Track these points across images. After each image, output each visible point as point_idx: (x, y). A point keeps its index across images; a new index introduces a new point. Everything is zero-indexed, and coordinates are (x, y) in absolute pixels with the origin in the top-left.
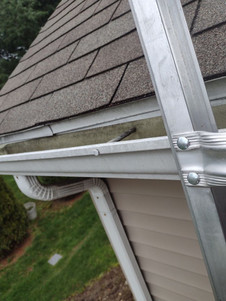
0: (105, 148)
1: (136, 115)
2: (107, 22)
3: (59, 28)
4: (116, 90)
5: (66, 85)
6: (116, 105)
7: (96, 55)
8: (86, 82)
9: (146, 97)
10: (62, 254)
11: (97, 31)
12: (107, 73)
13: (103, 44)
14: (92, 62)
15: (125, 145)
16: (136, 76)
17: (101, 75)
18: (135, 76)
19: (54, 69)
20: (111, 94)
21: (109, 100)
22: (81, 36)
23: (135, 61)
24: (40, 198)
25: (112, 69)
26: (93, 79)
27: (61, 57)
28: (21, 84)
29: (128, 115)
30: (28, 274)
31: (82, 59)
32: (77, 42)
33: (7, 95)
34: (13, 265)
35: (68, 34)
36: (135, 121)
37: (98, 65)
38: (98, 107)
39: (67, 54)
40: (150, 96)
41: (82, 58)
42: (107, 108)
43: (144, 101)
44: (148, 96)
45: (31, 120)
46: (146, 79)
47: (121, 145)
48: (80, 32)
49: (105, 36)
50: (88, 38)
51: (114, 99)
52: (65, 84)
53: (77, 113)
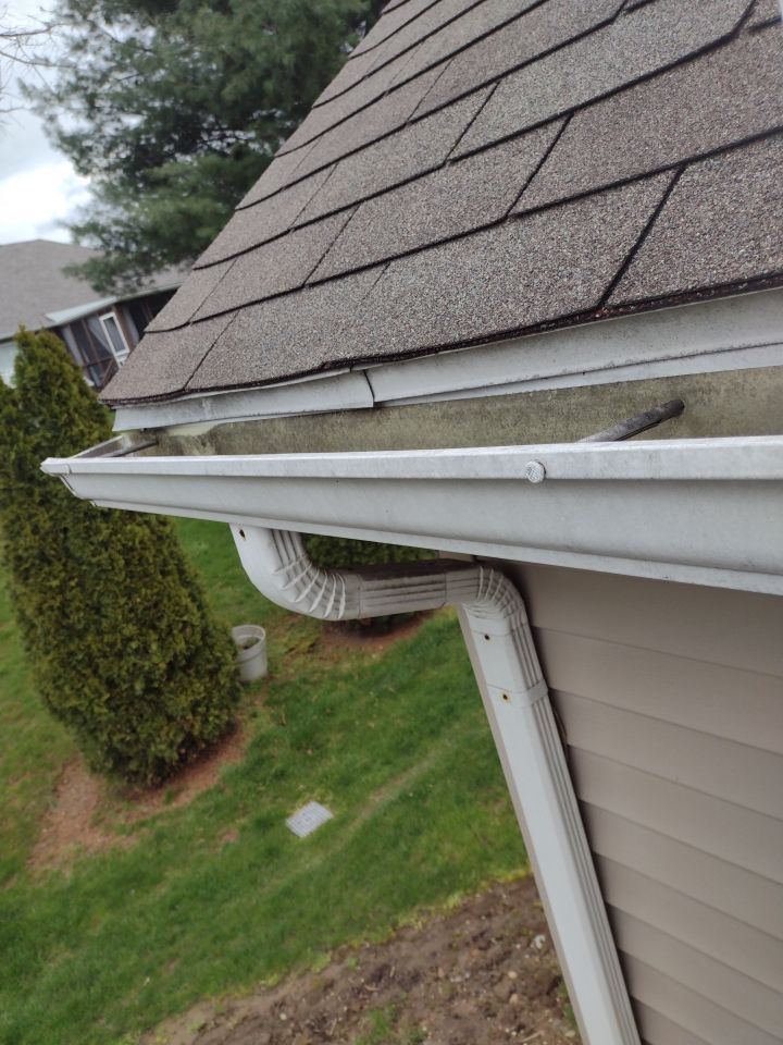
0: (571, 460)
1: (690, 356)
2: (607, 16)
3: (423, 40)
4: (628, 260)
5: (436, 238)
6: (622, 314)
7: (558, 137)
8: (511, 228)
9: (746, 290)
10: (333, 805)
11: (566, 49)
12: (593, 201)
13: (586, 98)
14: (538, 159)
15: (652, 455)
16: (710, 214)
17: (570, 206)
18: (705, 213)
19: (397, 182)
20: (608, 273)
21: (596, 294)
22: (503, 69)
23: (712, 161)
24: (304, 609)
25: (616, 186)
26: (539, 219)
27: (425, 144)
28: (280, 231)
29: (659, 355)
30: (220, 850)
31: (500, 151)
32: (487, 91)
33: (230, 263)
34: (179, 813)
35: (453, 63)
36: (684, 377)
37: (560, 172)
38: (551, 316)
39: (447, 131)
40: (763, 287)
41: (501, 146)
42: (587, 321)
43: (733, 304)
44: (756, 288)
45: (308, 352)
46: (752, 224)
47: (636, 452)
48: (500, 54)
49: (595, 68)
50: (527, 75)
51: (616, 292)
52: (434, 235)
53: (469, 333)
